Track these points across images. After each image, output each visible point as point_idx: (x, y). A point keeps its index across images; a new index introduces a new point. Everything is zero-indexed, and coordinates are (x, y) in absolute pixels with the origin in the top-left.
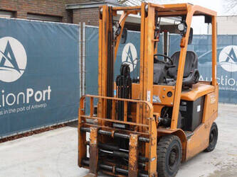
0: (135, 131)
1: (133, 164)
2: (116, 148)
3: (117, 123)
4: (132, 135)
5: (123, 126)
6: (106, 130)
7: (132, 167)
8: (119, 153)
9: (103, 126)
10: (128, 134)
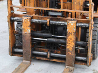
0: (69, 18)
1: (71, 49)
2: (49, 35)
3: (52, 11)
4: (70, 22)
5: (60, 14)
6: (38, 18)
7: (69, 51)
8: (54, 40)
9: (34, 15)
10: (66, 21)
